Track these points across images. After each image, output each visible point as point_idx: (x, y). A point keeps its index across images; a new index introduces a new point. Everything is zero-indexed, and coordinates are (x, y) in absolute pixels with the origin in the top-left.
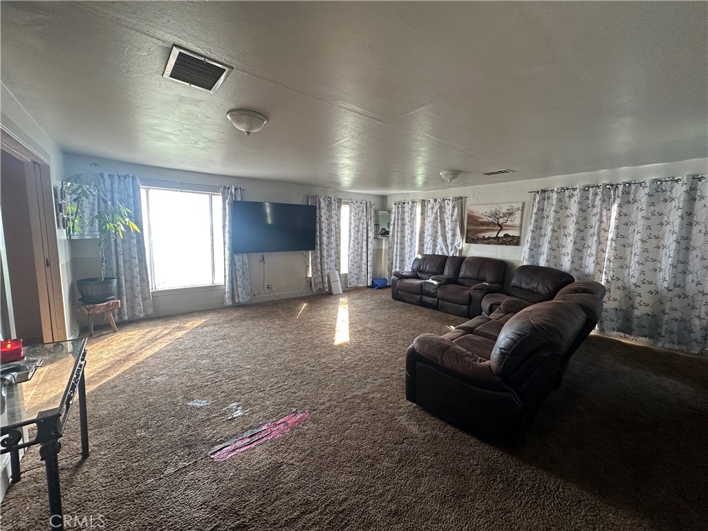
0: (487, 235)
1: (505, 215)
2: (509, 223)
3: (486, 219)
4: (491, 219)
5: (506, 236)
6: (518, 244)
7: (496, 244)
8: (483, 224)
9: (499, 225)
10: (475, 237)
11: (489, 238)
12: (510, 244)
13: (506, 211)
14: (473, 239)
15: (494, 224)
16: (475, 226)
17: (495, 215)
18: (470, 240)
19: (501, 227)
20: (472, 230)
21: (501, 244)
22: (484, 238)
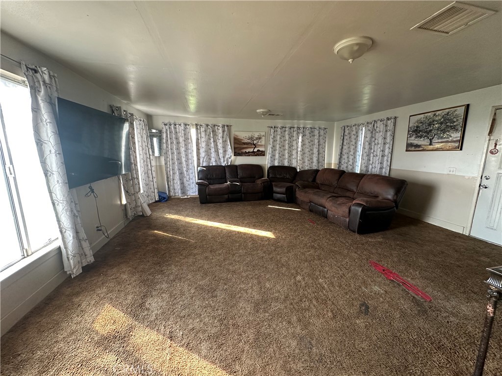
0: (247, 150)
1: (257, 139)
2: (259, 143)
3: (246, 141)
4: (249, 141)
5: (258, 151)
6: (264, 155)
7: (253, 156)
8: (244, 144)
9: (254, 145)
10: (240, 152)
11: (249, 152)
12: (261, 155)
13: (257, 137)
14: (239, 153)
15: (251, 143)
16: (240, 145)
17: (251, 138)
18: (237, 154)
19: (255, 146)
20: (237, 148)
21: (256, 155)
22: (246, 153)
